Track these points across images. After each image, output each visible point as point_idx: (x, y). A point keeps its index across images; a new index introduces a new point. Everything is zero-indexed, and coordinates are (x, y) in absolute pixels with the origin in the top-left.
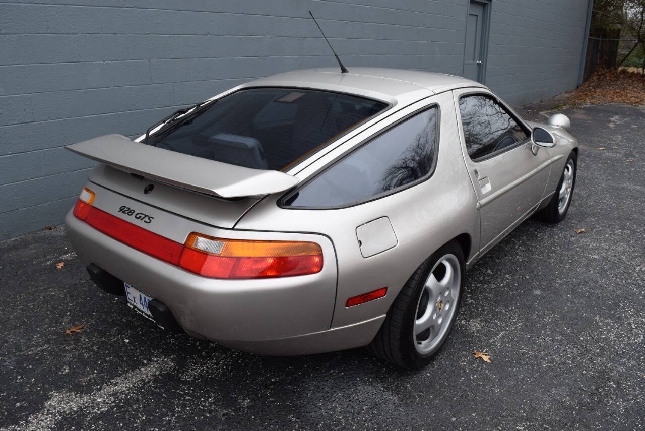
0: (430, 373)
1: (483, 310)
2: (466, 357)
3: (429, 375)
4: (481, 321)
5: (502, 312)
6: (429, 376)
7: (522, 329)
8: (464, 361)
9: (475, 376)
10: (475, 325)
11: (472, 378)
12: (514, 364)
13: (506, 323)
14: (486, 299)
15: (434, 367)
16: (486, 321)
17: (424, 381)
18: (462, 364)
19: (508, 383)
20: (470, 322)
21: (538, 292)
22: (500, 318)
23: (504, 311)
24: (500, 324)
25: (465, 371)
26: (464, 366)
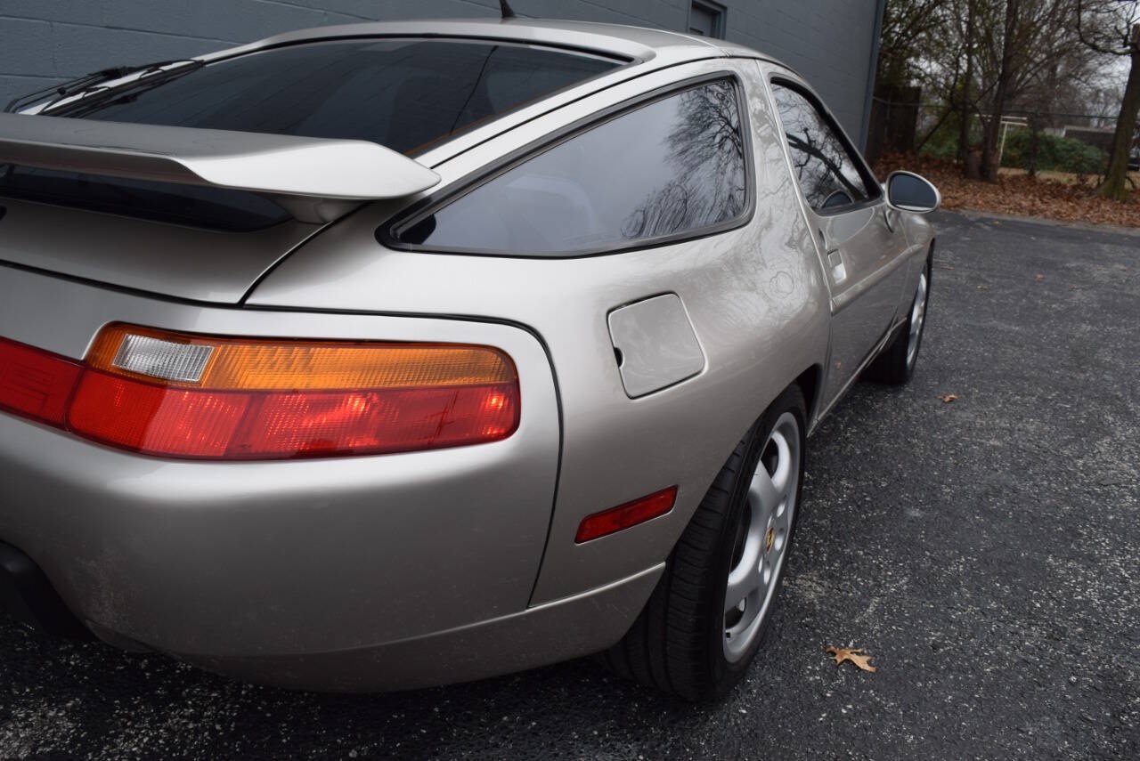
0: (745, 708)
1: (818, 553)
2: (815, 661)
3: (744, 712)
4: (821, 577)
5: (858, 556)
6: (744, 716)
7: (911, 591)
8: (813, 673)
9: (850, 706)
10: (810, 586)
11: (844, 711)
12: (923, 672)
13: (875, 580)
14: (817, 529)
15: (750, 692)
16: (831, 576)
17: (736, 729)
18: (811, 679)
19: (926, 719)
20: (798, 582)
21: (915, 513)
22: (858, 568)
23: (862, 553)
24: (863, 581)
25: (824, 697)
26: (818, 684)
